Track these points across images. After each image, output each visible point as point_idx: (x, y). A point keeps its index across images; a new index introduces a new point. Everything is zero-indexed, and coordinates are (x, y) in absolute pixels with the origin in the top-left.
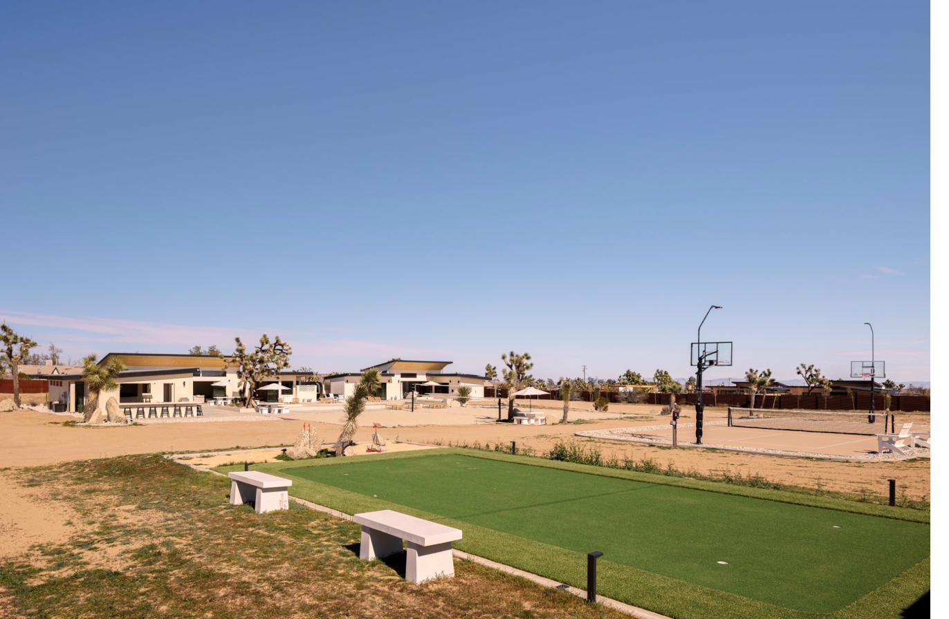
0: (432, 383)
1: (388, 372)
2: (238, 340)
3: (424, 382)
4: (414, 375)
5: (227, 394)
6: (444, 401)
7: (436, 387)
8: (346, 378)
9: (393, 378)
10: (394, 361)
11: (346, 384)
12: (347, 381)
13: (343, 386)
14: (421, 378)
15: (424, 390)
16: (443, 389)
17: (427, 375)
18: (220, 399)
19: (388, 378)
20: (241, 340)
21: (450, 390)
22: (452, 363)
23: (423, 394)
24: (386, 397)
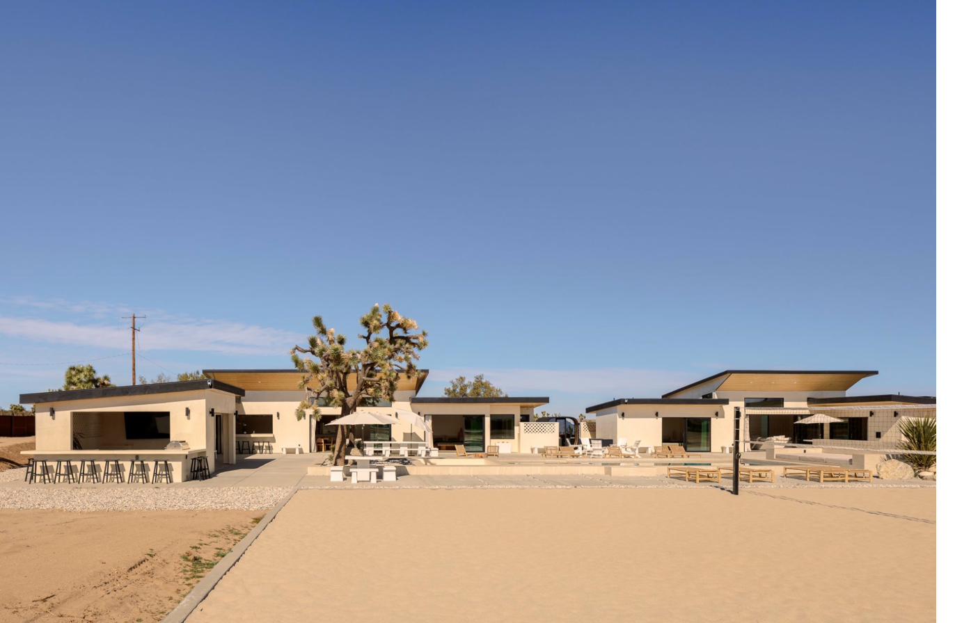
0: (822, 418)
1: (715, 396)
2: (318, 322)
3: (803, 417)
4: (778, 402)
5: (393, 436)
6: (857, 461)
7: (832, 425)
8: (620, 408)
9: (725, 407)
10: (726, 373)
11: (620, 420)
12: (623, 415)
13: (615, 424)
14: (792, 407)
15: (801, 433)
16: (854, 429)
17: (811, 401)
18: (370, 446)
19: (716, 407)
20: (325, 323)
21: (871, 433)
22: (876, 373)
23: (801, 442)
24: (709, 444)
